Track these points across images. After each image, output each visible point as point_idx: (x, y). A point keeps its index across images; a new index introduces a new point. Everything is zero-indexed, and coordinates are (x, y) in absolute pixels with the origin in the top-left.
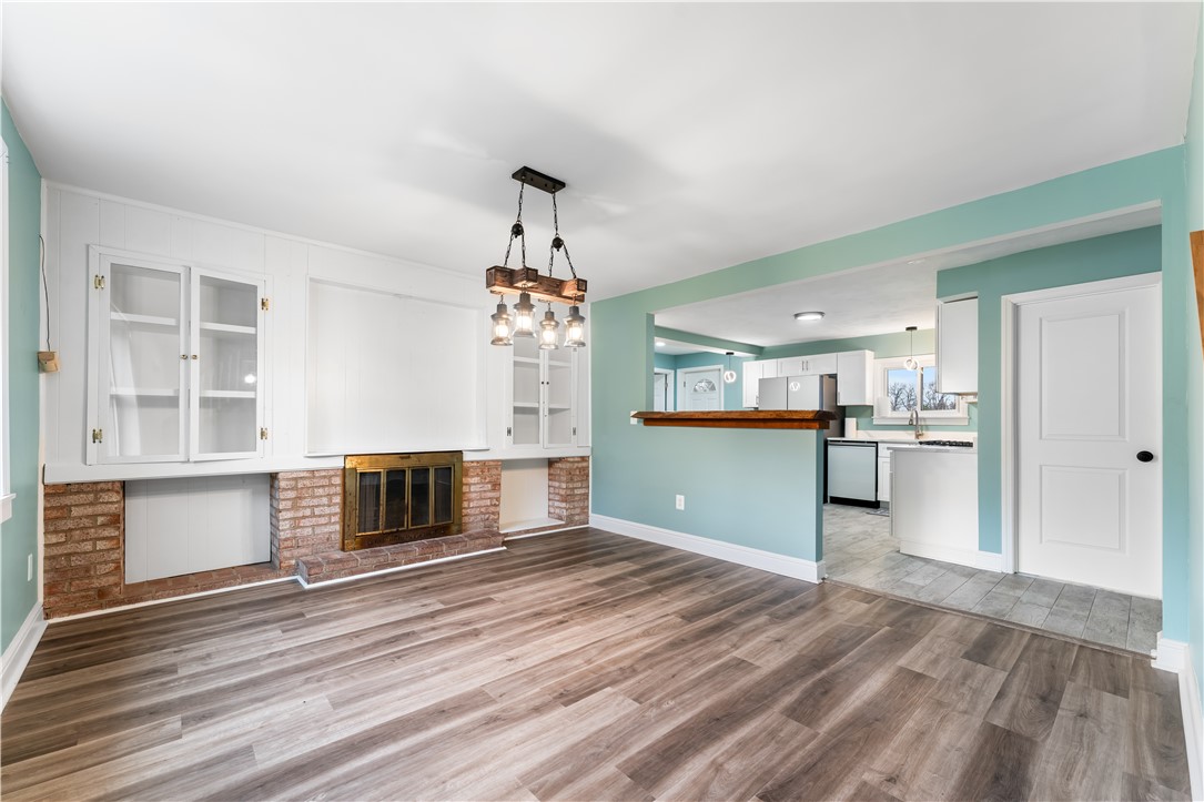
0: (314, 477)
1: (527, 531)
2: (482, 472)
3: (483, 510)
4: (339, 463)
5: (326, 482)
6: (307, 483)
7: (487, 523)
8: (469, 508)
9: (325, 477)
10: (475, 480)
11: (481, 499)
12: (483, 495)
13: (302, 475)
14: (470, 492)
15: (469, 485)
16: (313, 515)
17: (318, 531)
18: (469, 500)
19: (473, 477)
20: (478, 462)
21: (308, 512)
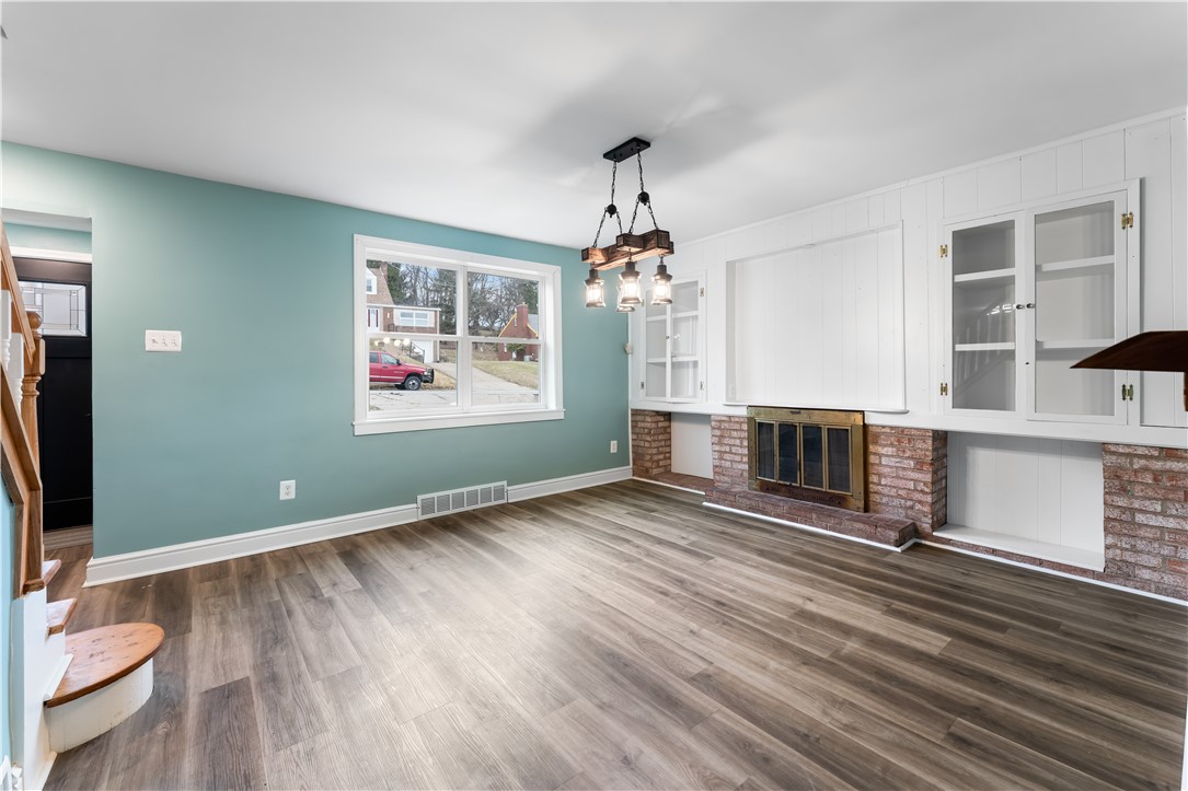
0: (730, 422)
1: (994, 552)
2: (899, 441)
3: (901, 492)
4: (743, 412)
5: (737, 427)
6: (726, 425)
7: (910, 512)
8: (880, 484)
9: (737, 422)
10: (889, 451)
11: (898, 477)
12: (901, 473)
13: (723, 418)
14: (880, 464)
15: (880, 456)
16: (731, 452)
17: (735, 466)
18: (880, 475)
19: (885, 446)
20: (892, 428)
21: (728, 449)
